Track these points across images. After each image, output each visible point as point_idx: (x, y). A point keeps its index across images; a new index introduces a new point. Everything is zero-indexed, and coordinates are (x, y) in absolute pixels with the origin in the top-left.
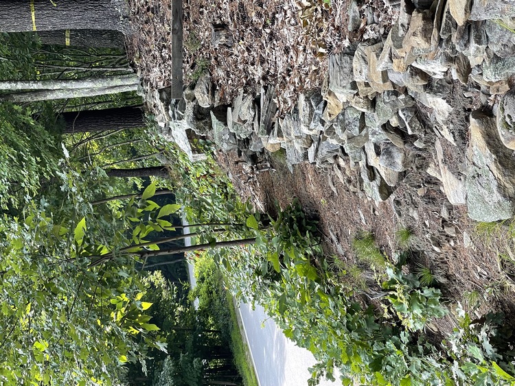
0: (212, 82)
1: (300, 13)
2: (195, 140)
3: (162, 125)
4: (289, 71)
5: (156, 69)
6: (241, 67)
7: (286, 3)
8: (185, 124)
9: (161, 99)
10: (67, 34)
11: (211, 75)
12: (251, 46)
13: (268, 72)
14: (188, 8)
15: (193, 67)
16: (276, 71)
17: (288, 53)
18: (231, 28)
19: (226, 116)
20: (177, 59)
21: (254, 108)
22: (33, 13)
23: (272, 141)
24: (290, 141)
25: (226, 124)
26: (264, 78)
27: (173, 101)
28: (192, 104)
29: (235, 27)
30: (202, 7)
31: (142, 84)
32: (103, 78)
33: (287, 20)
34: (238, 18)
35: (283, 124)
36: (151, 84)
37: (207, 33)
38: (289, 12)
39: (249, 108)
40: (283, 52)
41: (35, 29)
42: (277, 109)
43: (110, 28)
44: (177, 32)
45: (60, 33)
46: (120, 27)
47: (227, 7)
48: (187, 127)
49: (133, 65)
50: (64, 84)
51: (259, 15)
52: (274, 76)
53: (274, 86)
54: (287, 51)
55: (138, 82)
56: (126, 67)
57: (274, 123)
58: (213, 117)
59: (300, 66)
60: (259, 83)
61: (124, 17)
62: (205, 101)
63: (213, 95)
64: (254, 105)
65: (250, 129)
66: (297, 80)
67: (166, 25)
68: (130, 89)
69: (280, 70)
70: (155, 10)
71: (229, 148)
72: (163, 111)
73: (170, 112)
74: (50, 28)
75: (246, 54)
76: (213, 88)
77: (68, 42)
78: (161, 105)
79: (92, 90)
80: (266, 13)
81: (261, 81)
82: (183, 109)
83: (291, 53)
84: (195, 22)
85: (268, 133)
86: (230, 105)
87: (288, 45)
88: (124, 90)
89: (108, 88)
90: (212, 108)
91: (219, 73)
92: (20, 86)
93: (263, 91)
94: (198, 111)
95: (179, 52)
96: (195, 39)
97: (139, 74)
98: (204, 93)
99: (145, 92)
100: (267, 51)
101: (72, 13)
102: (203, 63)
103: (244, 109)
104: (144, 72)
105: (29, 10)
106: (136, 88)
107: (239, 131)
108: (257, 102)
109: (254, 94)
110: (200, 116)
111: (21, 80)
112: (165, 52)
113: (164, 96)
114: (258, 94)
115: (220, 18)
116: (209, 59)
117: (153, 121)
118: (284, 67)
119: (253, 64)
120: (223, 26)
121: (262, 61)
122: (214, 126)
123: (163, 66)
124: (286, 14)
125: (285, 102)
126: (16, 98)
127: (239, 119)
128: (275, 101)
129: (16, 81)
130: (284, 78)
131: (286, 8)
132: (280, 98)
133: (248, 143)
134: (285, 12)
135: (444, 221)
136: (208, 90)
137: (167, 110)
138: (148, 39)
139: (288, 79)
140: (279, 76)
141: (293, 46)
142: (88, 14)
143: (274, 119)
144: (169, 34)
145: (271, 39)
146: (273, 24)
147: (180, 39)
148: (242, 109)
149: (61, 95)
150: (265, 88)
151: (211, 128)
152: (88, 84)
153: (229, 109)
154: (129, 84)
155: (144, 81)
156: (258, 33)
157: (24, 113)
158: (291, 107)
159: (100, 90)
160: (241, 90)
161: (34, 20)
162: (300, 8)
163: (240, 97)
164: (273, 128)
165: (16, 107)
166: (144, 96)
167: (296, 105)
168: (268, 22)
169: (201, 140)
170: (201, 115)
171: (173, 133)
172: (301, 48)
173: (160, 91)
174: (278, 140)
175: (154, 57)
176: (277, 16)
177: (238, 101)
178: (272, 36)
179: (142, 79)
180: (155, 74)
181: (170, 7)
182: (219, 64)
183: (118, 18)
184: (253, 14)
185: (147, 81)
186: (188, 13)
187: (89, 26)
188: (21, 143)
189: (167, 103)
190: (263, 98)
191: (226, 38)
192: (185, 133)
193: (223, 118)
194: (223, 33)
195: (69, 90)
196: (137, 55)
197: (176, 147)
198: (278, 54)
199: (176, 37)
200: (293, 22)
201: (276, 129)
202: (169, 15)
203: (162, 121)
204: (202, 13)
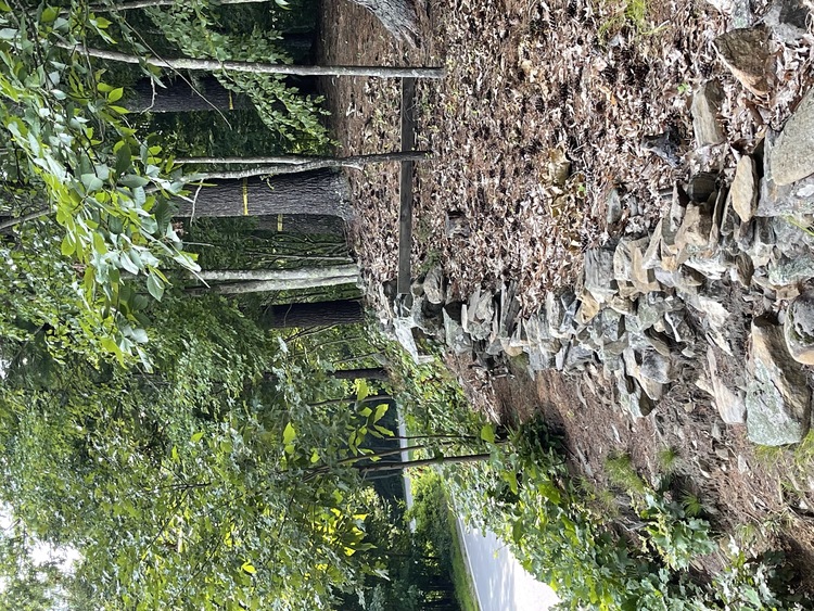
0: (445, 275)
1: (550, 201)
2: (422, 340)
3: (384, 321)
4: (535, 265)
5: (380, 259)
6: (478, 259)
7: (533, 190)
8: (412, 322)
9: (386, 293)
10: (280, 219)
11: (443, 267)
12: (491, 236)
13: (510, 266)
14: (419, 192)
15: (422, 258)
16: (519, 265)
17: (534, 245)
18: (469, 216)
19: (460, 315)
20: (404, 250)
21: (493, 306)
22: (245, 196)
23: (513, 344)
24: (535, 345)
25: (460, 324)
26: (506, 273)
27: (399, 296)
28: (420, 299)
29: (473, 215)
30: (434, 192)
31: (362, 276)
32: (319, 267)
33: (534, 209)
34: (476, 205)
35: (527, 325)
36: (373, 276)
37: (439, 221)
38: (536, 200)
39: (487, 306)
40: (528, 244)
41: (246, 214)
42: (521, 308)
43: (329, 213)
44: (405, 219)
45: (272, 218)
46: (340, 213)
47: (464, 192)
48: (413, 325)
49: (353, 254)
50: (276, 275)
51: (501, 202)
52: (516, 270)
53: (518, 282)
54: (533, 243)
55: (358, 273)
56: (346, 256)
57: (516, 324)
58: (445, 314)
59: (548, 260)
60: (499, 277)
61: (345, 201)
62: (435, 297)
63: (445, 290)
64: (493, 303)
65: (487, 329)
66: (544, 276)
67: (393, 211)
68: (349, 281)
69: (524, 264)
70: (380, 194)
71: (463, 350)
72: (387, 306)
73: (395, 308)
74: (263, 212)
75: (485, 245)
76: (445, 281)
77: (280, 227)
78: (384, 300)
79: (307, 281)
80: (509, 200)
81: (502, 276)
82: (410, 305)
83: (538, 246)
84: (425, 208)
85: (510, 335)
86: (465, 302)
87: (534, 236)
88: (343, 281)
89: (325, 279)
90: (443, 304)
91: (453, 265)
92: (228, 276)
93: (504, 287)
94: (427, 308)
95: (407, 241)
96: (425, 227)
97: (359, 264)
98: (434, 288)
99: (366, 284)
100: (510, 242)
101: (288, 196)
102: (434, 254)
103: (482, 308)
104: (366, 262)
105: (241, 193)
106: (355, 280)
107: (475, 332)
108: (496, 299)
109: (493, 290)
110: (428, 314)
111: (229, 270)
112: (390, 241)
113: (389, 289)
114: (498, 290)
115: (455, 204)
116: (441, 249)
117: (373, 317)
118: (529, 261)
119: (492, 257)
120: (459, 213)
121: (504, 254)
122: (447, 326)
123: (387, 256)
124: (532, 202)
125: (530, 300)
126: (223, 289)
127: (476, 319)
128: (518, 298)
129: (224, 271)
130: (529, 273)
131: (532, 195)
132: (524, 296)
133: (484, 346)
134: (532, 199)
135: (715, 442)
136: (439, 284)
137: (392, 305)
138: (371, 225)
139: (533, 274)
140: (523, 270)
141: (540, 238)
142: (306, 197)
143: (516, 320)
144: (395, 220)
145: (514, 230)
146: (517, 212)
147: (409, 227)
148: (480, 306)
149: (272, 287)
150: (507, 284)
151: (442, 326)
152: (302, 275)
153: (464, 306)
154: (348, 275)
155: (365, 272)
156: (499, 222)
157: (230, 306)
158: (537, 306)
159: (316, 281)
160: (478, 285)
161: (246, 203)
162: (549, 196)
163: (477, 294)
164: (515, 329)
165: (222, 299)
166: (364, 288)
167: (543, 305)
168: (512, 210)
169: (428, 340)
170: (430, 313)
171: (397, 330)
172: (550, 240)
173: (385, 284)
174: (521, 343)
175: (378, 246)
176: (522, 203)
177: (475, 298)
178: (516, 225)
179: (362, 270)
180: (378, 264)
181: (397, 191)
182: (452, 255)
183: (338, 202)
184: (495, 201)
185: (368, 272)
186: (419, 199)
187: (306, 211)
188: (227, 339)
189: (392, 297)
190: (504, 295)
191: (462, 226)
192: (410, 331)
193: (457, 317)
194: (458, 221)
195: (281, 281)
196: (358, 243)
197: (399, 346)
198: (522, 246)
199: (404, 225)
200: (541, 210)
201: (519, 330)
202: (397, 200)
203: (384, 318)
204: (434, 198)
